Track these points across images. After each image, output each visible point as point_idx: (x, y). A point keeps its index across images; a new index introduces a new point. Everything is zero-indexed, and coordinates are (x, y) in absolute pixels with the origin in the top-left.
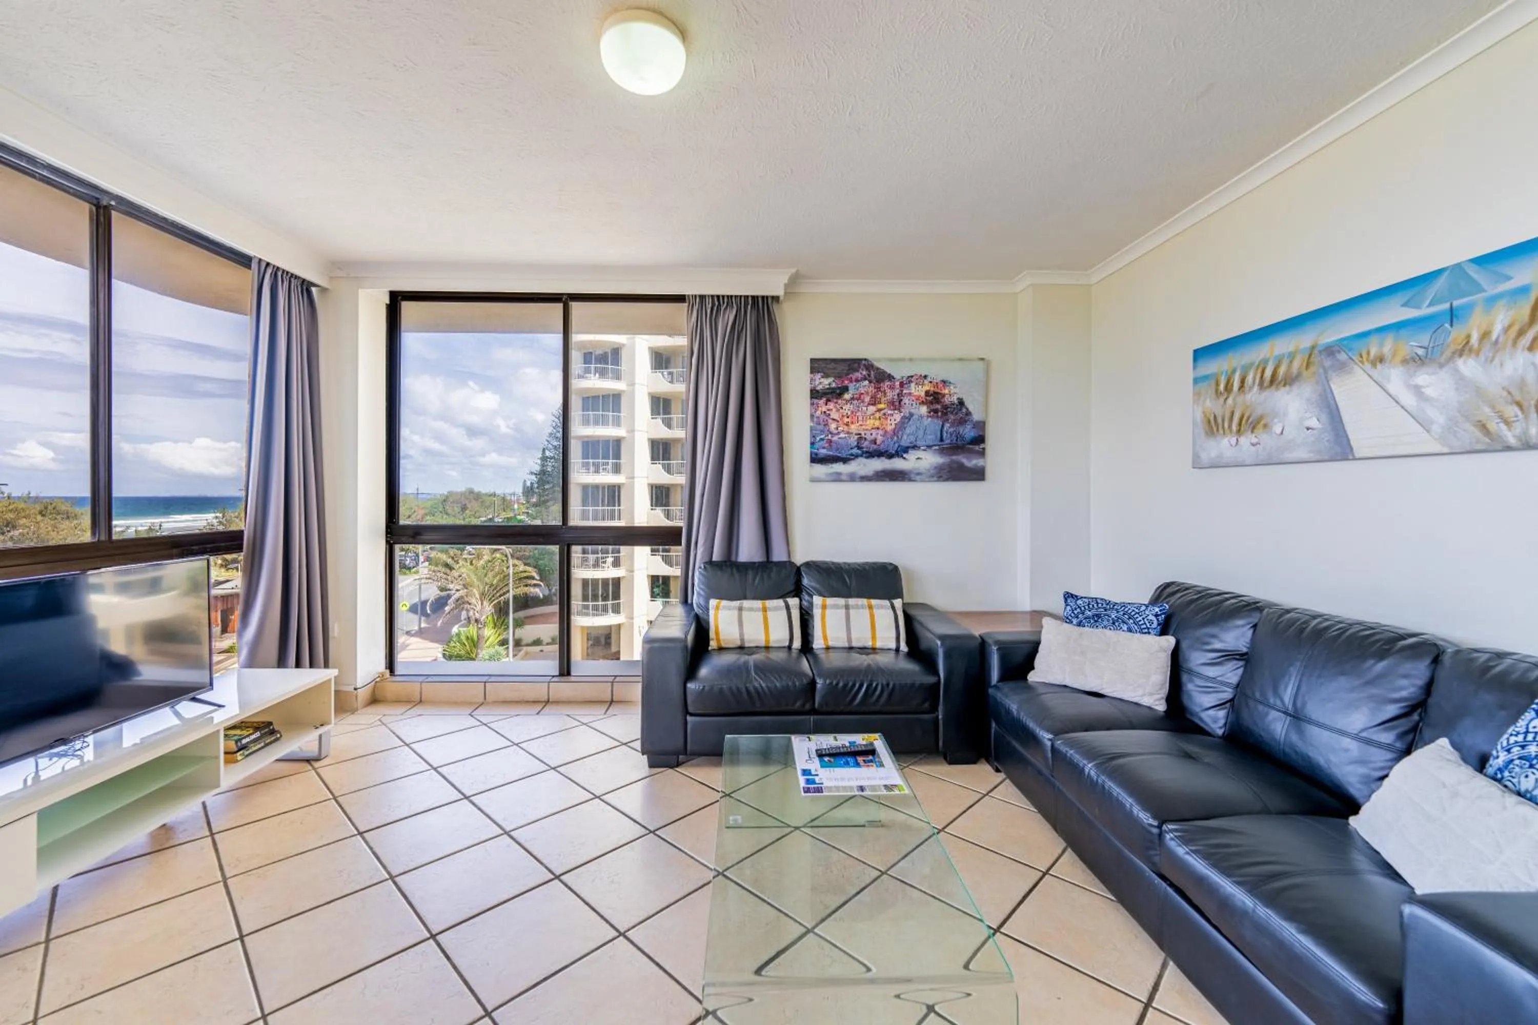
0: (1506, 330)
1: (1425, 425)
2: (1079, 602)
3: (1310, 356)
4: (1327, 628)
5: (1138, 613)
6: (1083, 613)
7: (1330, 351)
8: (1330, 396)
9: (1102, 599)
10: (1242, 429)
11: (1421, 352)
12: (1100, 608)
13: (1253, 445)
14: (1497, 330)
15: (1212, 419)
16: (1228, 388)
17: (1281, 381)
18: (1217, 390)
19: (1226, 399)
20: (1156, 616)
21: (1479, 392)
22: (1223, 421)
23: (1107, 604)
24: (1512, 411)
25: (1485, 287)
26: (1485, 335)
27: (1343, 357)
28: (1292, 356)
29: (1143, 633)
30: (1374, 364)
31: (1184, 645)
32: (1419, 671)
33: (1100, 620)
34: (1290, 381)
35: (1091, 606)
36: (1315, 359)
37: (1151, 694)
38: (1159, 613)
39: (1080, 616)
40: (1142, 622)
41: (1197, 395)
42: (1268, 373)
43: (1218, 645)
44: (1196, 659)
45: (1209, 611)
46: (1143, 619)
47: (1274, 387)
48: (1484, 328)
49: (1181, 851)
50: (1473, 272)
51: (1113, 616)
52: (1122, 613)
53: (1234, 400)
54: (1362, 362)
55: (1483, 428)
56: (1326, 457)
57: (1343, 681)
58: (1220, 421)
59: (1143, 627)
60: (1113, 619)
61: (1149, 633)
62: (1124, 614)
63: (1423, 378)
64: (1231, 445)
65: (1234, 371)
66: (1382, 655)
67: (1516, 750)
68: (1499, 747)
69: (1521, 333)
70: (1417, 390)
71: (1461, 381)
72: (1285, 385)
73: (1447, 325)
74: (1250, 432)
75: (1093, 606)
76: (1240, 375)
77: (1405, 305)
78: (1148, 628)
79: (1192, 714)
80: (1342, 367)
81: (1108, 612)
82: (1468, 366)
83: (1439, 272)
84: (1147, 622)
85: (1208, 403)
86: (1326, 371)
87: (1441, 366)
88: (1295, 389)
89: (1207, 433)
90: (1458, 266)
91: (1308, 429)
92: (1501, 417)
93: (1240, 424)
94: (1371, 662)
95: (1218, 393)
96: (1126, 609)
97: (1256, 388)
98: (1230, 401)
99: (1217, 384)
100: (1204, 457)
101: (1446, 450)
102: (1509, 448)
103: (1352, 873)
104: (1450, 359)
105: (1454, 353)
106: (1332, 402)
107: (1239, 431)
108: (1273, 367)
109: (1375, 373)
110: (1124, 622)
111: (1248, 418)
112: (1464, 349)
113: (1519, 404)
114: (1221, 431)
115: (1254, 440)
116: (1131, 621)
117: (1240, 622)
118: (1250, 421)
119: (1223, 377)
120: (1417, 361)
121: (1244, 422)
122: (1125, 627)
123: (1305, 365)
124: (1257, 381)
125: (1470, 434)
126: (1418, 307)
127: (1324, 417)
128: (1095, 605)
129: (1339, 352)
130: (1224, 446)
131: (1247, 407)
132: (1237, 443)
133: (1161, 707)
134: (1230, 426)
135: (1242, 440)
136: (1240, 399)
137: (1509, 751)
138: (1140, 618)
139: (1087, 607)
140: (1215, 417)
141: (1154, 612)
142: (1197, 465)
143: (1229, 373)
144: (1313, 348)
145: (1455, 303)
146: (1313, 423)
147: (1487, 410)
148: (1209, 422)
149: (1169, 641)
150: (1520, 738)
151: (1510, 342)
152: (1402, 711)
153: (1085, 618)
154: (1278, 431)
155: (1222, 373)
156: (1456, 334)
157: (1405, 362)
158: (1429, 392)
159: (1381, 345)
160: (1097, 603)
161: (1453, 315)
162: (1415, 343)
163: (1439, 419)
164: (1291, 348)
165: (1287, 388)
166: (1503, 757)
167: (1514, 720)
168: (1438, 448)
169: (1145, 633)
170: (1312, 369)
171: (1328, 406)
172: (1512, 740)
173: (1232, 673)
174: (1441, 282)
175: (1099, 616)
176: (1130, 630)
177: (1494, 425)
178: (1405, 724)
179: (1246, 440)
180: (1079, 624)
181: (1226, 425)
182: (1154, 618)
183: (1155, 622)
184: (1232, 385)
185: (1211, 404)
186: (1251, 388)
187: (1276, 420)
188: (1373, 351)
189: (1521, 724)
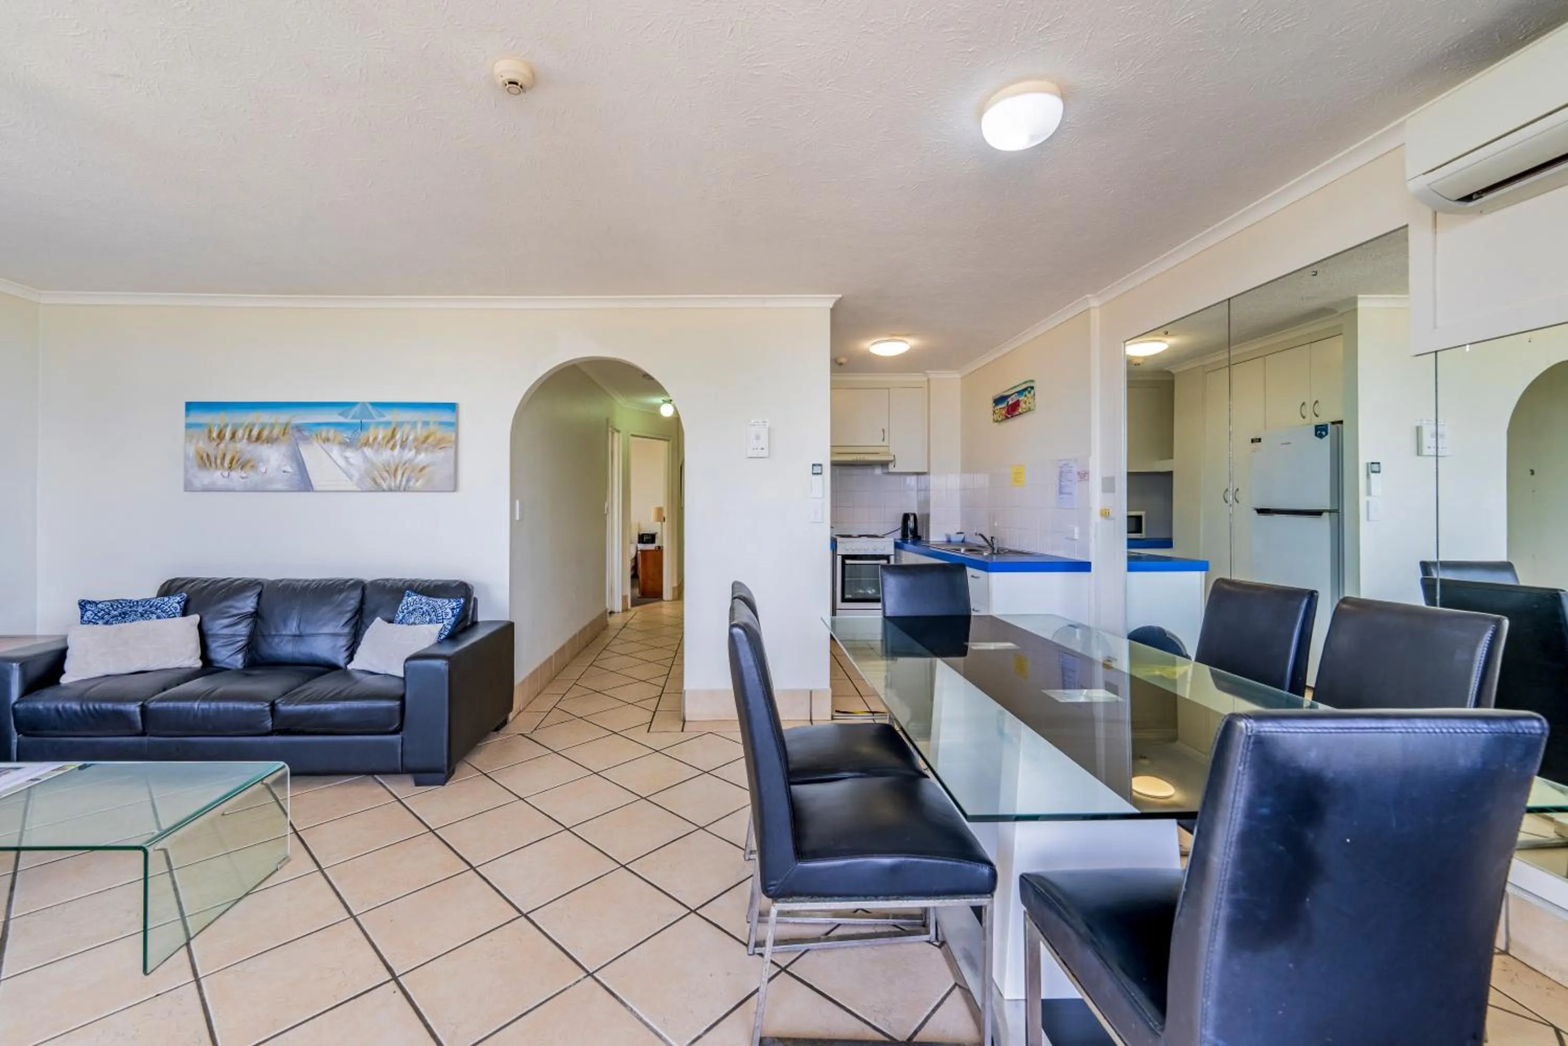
0: (383, 438)
1: (350, 477)
2: (100, 606)
3: (285, 429)
4: (309, 585)
5: (164, 604)
6: (109, 614)
7: (299, 428)
8: (298, 455)
9: (123, 600)
10: (233, 466)
11: (348, 441)
12: (124, 607)
13: (243, 478)
14: (380, 437)
15: (205, 456)
16: (221, 436)
17: (265, 439)
18: (209, 437)
19: (218, 445)
20: (179, 603)
21: (373, 464)
22: (216, 459)
23: (130, 603)
24: (385, 475)
25: (376, 417)
26: (375, 439)
27: (306, 433)
28: (273, 426)
29: (170, 618)
30: (324, 442)
31: (206, 619)
32: (357, 594)
33: (127, 616)
34: (271, 441)
35: (115, 607)
36: (289, 430)
37: (190, 657)
38: (180, 600)
39: (106, 616)
40: (169, 610)
41: (189, 438)
42: (255, 433)
43: (235, 612)
44: (218, 626)
45: (224, 590)
46: (169, 607)
47: (260, 442)
48: (374, 436)
49: (291, 708)
50: (370, 407)
51: (140, 611)
52: (148, 606)
53: (226, 446)
54: (318, 438)
55: (374, 480)
56: (297, 489)
57: (325, 609)
58: (213, 459)
59: (169, 613)
60: (140, 613)
61: (175, 616)
62: (151, 607)
63: (349, 453)
64: (223, 477)
65: (226, 426)
66: (341, 591)
67: (405, 611)
68: (398, 612)
69: (388, 442)
70: (346, 459)
71: (366, 458)
72: (267, 442)
73: (359, 430)
74: (240, 468)
75: (117, 606)
76: (231, 430)
77: (340, 414)
78: (174, 613)
79: (218, 662)
80: (306, 439)
81: (134, 609)
82: (368, 451)
83: (354, 404)
84: (173, 609)
85: (201, 444)
86: (296, 440)
87: (357, 449)
88: (275, 447)
89: (199, 466)
90: (364, 404)
91: (284, 472)
92: (382, 477)
93: (231, 463)
94: (336, 596)
95: (210, 438)
96: (151, 603)
97: (245, 441)
98: (222, 446)
99: (210, 432)
100: (197, 483)
101: (359, 489)
102: (384, 491)
103: (357, 682)
104: (361, 447)
105: (362, 444)
106: (300, 458)
107: (230, 468)
108: (258, 431)
109: (324, 446)
110: (153, 613)
111: (239, 460)
112: (366, 444)
113: (387, 471)
114: (213, 465)
115: (244, 475)
116: (159, 611)
117: (249, 594)
118: (239, 463)
119: (216, 428)
120: (346, 445)
121: (234, 462)
122: (154, 616)
123: (282, 432)
124: (246, 436)
125: (369, 484)
126: (346, 417)
127: (294, 465)
128: (119, 605)
129: (304, 430)
130: (217, 476)
131: (237, 452)
132: (229, 476)
133: (199, 664)
134: (222, 464)
135: (233, 474)
136: (231, 446)
137: (403, 612)
138: (167, 607)
139: (111, 608)
140: (208, 455)
141: (176, 601)
142: (189, 487)
143: (222, 425)
144: (287, 424)
145: (363, 421)
146: (289, 469)
147: (376, 473)
148: (202, 458)
149: (195, 618)
150: (406, 606)
151: (385, 444)
152: (352, 615)
153: (113, 617)
154: (263, 470)
155: (215, 425)
156: (363, 435)
157: (340, 444)
158: (351, 460)
159: (328, 431)
160: (121, 604)
161: (362, 426)
162: (346, 435)
163: (356, 475)
164: (273, 420)
165: (269, 445)
166: (401, 615)
167: (400, 602)
168: (355, 488)
169: (173, 617)
170: (287, 436)
171: (297, 460)
172: (403, 608)
173: (243, 629)
174: (356, 409)
175: (125, 613)
176: (158, 617)
177: (380, 481)
178: (353, 621)
179: (236, 475)
180: (107, 623)
181: (219, 462)
182: (177, 605)
183: (179, 608)
184: (225, 435)
185: (203, 445)
186: (241, 440)
187: (261, 464)
188: (324, 435)
189: (404, 602)
